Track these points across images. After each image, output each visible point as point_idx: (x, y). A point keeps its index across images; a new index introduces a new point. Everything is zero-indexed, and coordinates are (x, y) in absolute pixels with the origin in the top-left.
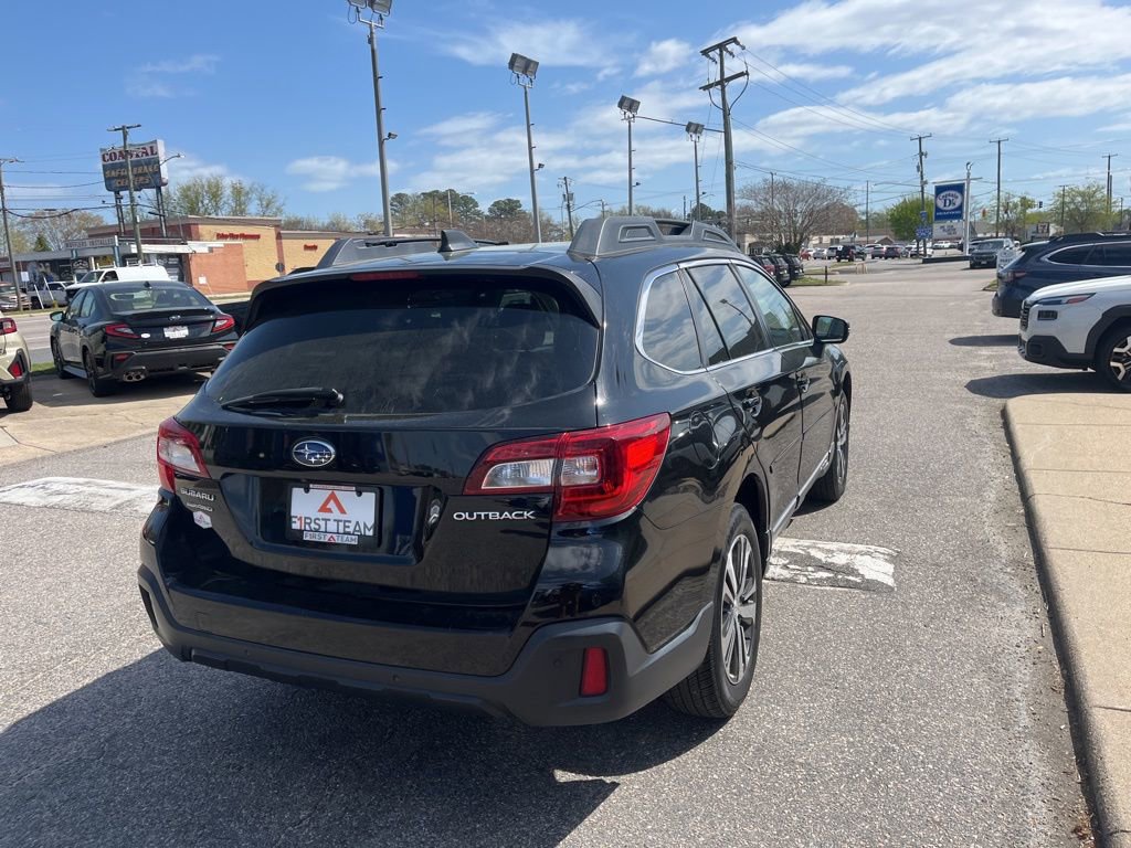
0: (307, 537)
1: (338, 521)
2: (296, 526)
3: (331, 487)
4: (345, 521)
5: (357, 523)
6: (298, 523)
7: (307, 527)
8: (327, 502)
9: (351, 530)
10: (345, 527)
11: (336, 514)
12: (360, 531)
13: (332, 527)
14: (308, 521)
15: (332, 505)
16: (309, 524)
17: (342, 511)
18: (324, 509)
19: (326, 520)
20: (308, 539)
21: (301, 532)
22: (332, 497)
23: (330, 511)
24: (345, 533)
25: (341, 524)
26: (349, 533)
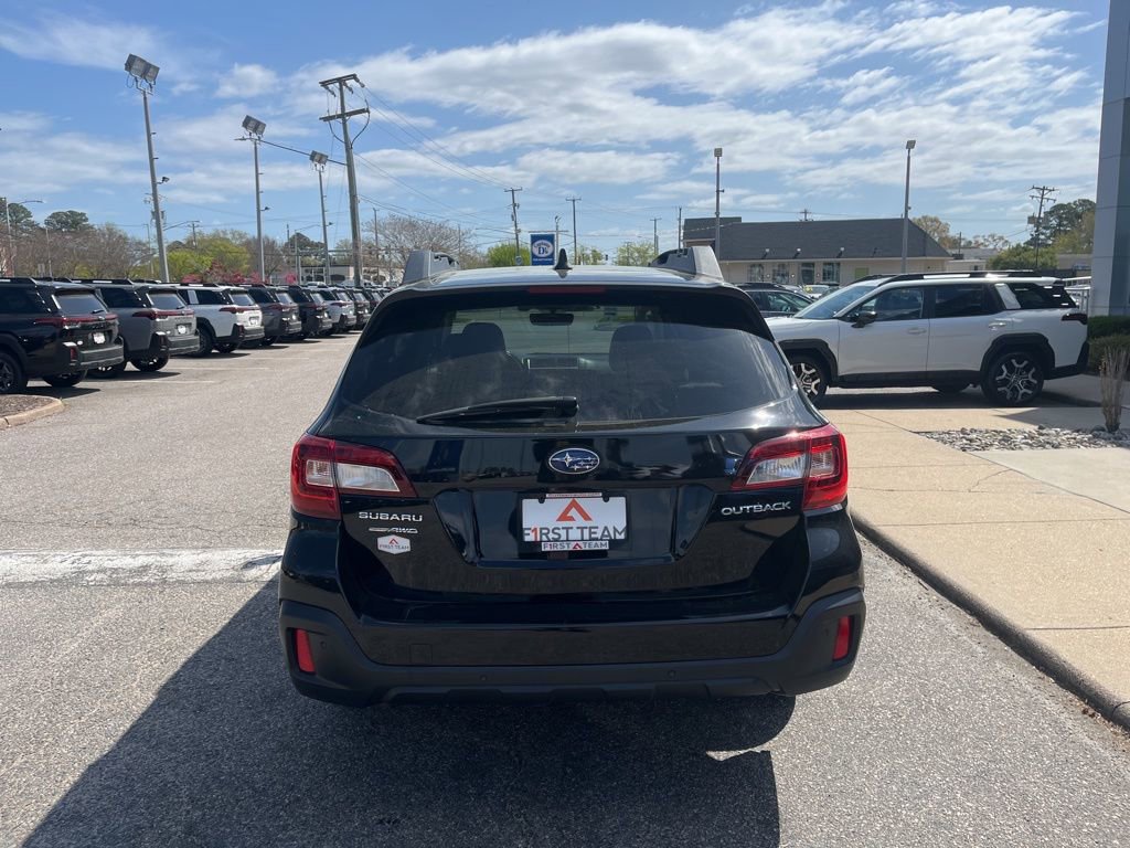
0: (546, 548)
1: (582, 528)
2: (529, 538)
3: (573, 495)
4: (591, 528)
5: (606, 528)
6: (532, 535)
7: (544, 538)
8: (568, 509)
9: (599, 535)
10: (590, 533)
11: (580, 521)
12: (609, 535)
13: (574, 534)
14: (544, 531)
15: (573, 513)
16: (546, 534)
17: (587, 518)
18: (564, 517)
19: (567, 529)
20: (548, 549)
21: (537, 544)
22: (574, 505)
23: (571, 519)
24: (591, 539)
25: (586, 532)
26: (597, 539)
